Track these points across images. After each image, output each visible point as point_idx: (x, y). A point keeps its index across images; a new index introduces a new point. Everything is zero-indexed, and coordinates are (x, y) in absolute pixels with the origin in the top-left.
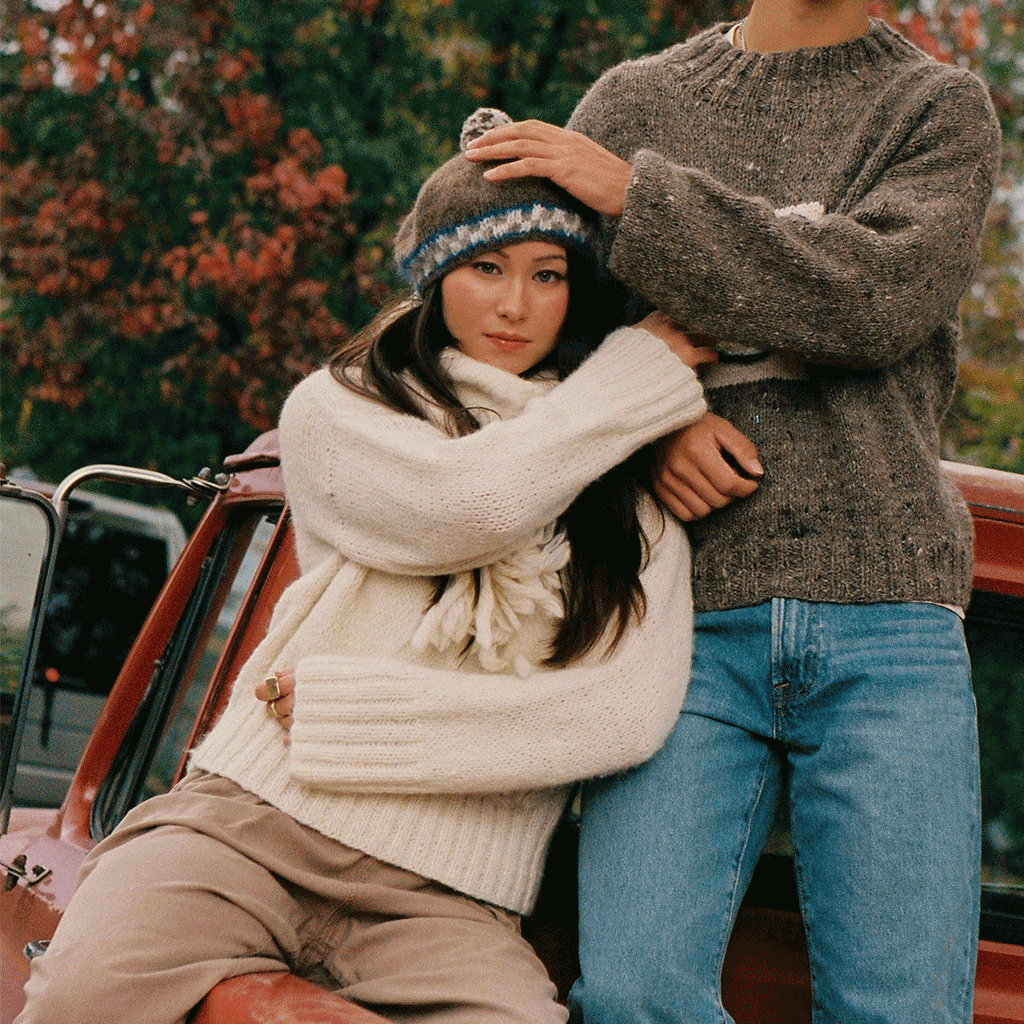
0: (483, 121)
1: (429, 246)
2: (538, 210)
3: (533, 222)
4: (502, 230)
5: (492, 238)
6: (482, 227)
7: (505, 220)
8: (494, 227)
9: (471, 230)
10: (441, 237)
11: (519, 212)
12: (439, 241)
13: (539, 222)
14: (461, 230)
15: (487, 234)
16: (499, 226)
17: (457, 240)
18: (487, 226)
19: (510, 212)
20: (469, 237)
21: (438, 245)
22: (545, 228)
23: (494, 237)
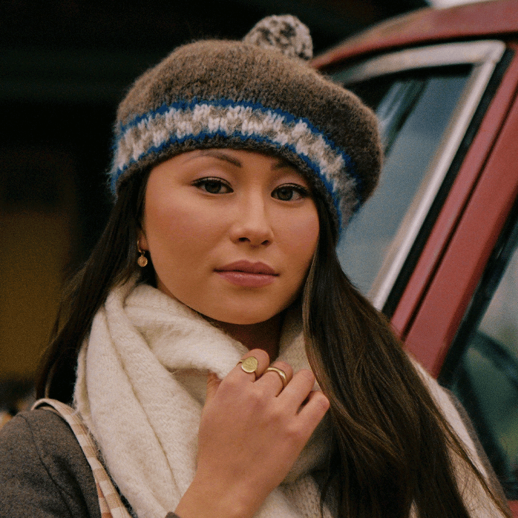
1: (154, 118)
2: (301, 127)
3: (293, 138)
4: (254, 129)
5: (237, 133)
6: (229, 114)
8: (246, 121)
10: (172, 110)
11: (281, 119)
12: (167, 115)
13: (298, 141)
14: (199, 110)
15: (233, 126)
16: (251, 123)
17: (190, 120)
18: (236, 116)
19: (272, 113)
20: (208, 121)
21: (164, 121)
22: (301, 151)
23: (240, 132)
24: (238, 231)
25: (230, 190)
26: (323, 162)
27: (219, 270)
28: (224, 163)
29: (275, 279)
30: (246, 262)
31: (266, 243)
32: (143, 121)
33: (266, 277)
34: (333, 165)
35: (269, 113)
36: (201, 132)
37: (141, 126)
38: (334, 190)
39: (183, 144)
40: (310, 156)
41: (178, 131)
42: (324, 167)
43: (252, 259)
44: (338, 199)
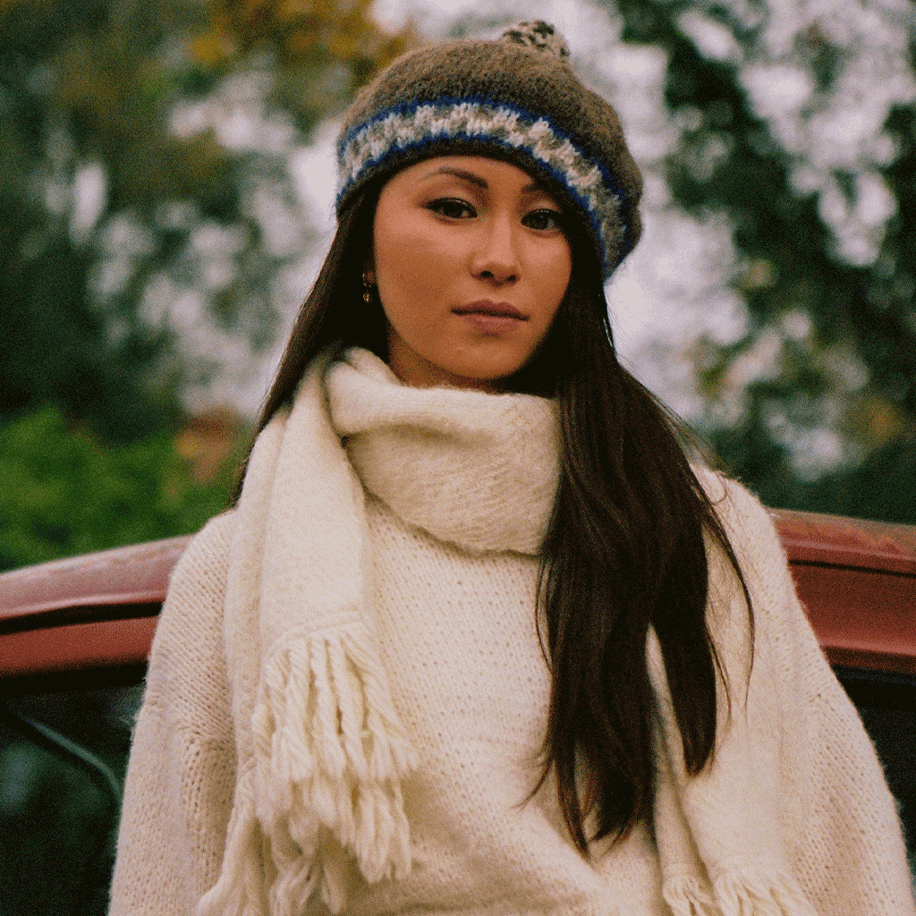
0: (536, 31)
2: (541, 128)
3: (529, 139)
4: (481, 129)
5: (461, 134)
7: (492, 117)
8: (472, 120)
9: (437, 115)
10: (392, 116)
11: (515, 116)
12: (387, 122)
13: (536, 143)
14: (422, 112)
15: (456, 126)
16: (478, 121)
17: (412, 125)
18: (462, 115)
19: (505, 109)
20: (430, 125)
21: (382, 128)
22: (540, 156)
23: (465, 133)
24: (480, 264)
25: (473, 214)
26: (571, 172)
27: (459, 311)
28: (466, 182)
29: (523, 325)
30: (488, 302)
31: (512, 279)
32: (362, 132)
33: (510, 320)
34: (587, 178)
35: (501, 109)
36: (424, 138)
37: (360, 137)
38: (591, 208)
39: (404, 154)
40: (552, 164)
41: (399, 140)
42: (572, 179)
43: (496, 298)
44: (599, 222)
